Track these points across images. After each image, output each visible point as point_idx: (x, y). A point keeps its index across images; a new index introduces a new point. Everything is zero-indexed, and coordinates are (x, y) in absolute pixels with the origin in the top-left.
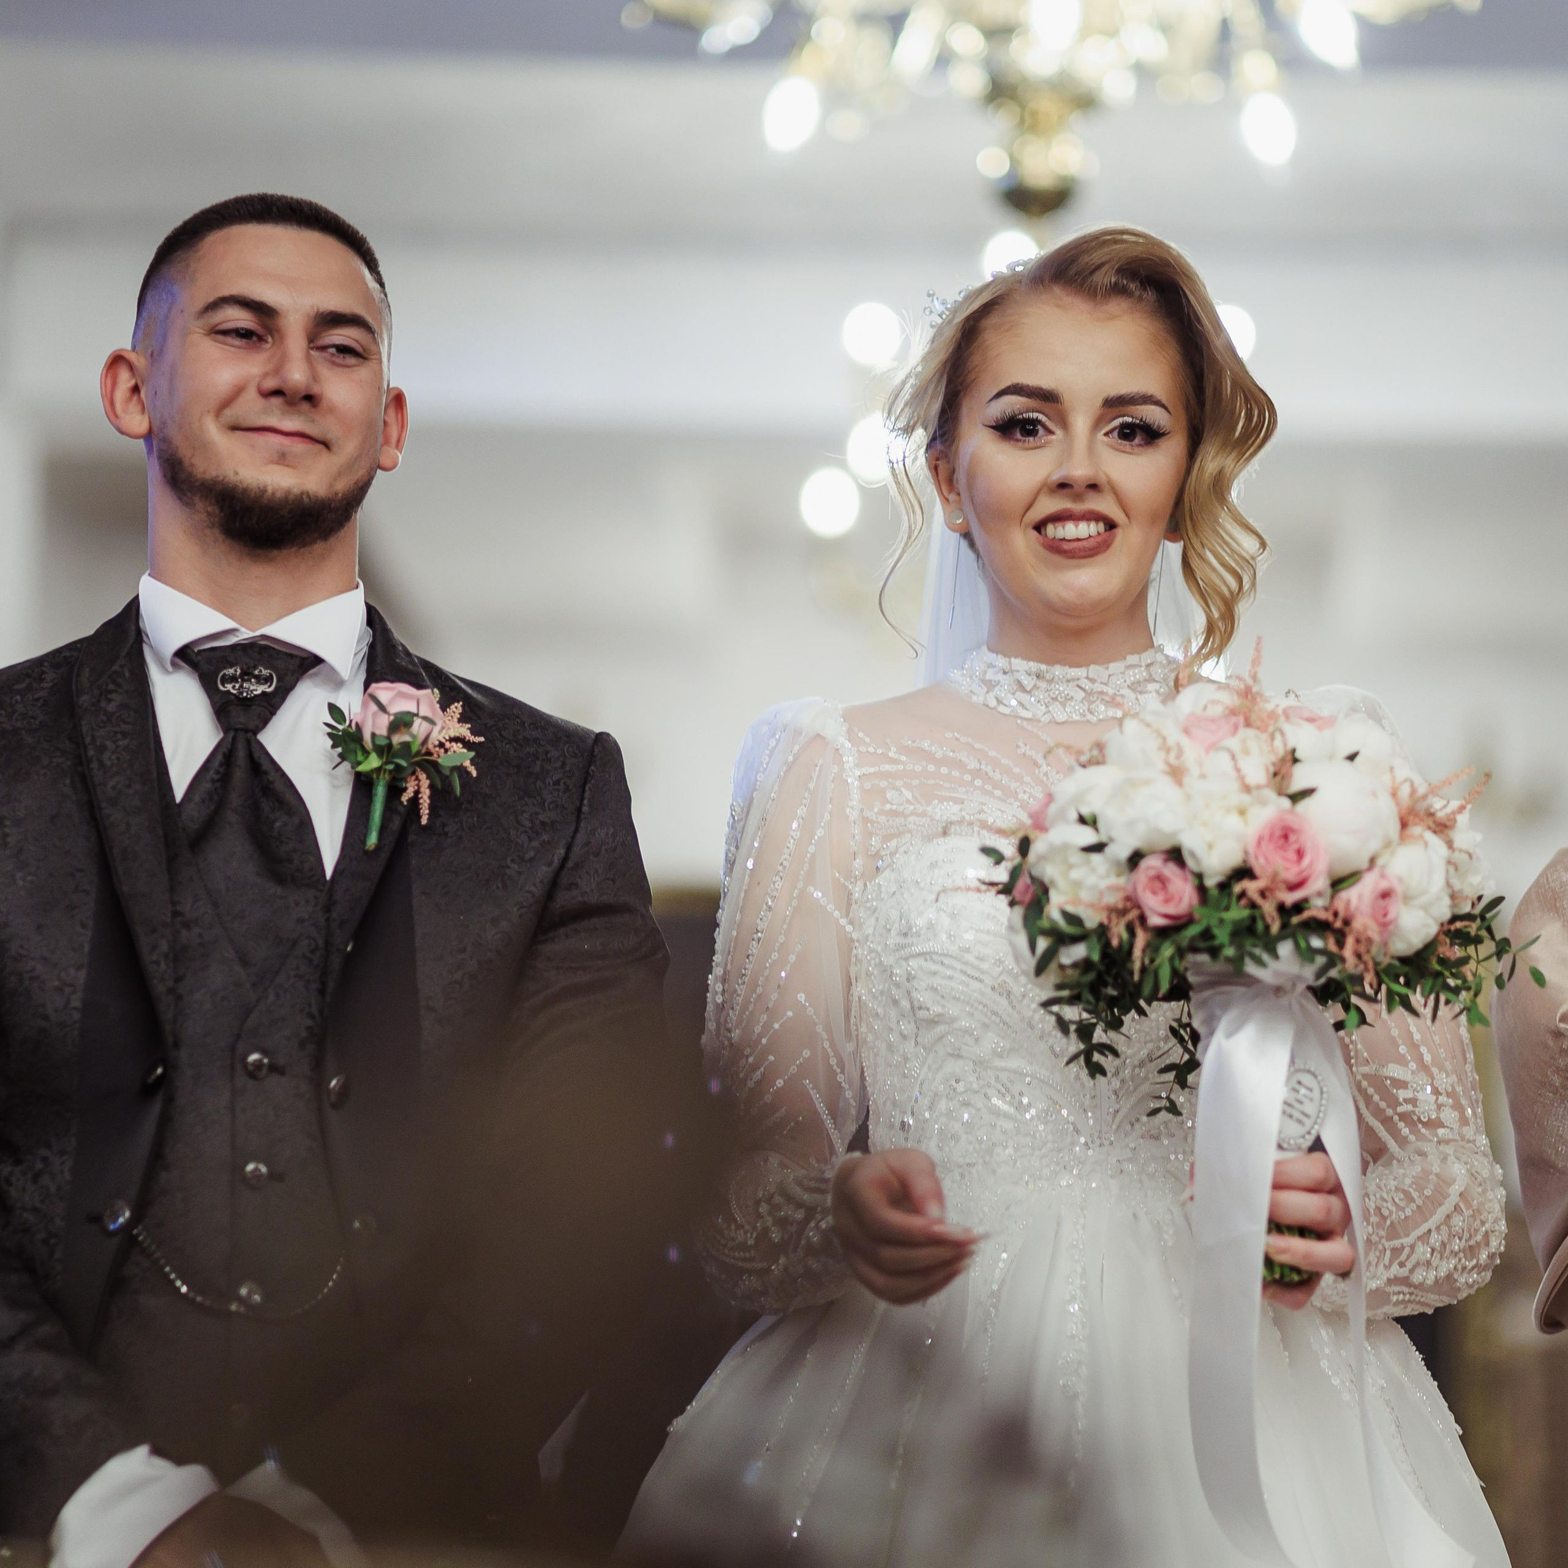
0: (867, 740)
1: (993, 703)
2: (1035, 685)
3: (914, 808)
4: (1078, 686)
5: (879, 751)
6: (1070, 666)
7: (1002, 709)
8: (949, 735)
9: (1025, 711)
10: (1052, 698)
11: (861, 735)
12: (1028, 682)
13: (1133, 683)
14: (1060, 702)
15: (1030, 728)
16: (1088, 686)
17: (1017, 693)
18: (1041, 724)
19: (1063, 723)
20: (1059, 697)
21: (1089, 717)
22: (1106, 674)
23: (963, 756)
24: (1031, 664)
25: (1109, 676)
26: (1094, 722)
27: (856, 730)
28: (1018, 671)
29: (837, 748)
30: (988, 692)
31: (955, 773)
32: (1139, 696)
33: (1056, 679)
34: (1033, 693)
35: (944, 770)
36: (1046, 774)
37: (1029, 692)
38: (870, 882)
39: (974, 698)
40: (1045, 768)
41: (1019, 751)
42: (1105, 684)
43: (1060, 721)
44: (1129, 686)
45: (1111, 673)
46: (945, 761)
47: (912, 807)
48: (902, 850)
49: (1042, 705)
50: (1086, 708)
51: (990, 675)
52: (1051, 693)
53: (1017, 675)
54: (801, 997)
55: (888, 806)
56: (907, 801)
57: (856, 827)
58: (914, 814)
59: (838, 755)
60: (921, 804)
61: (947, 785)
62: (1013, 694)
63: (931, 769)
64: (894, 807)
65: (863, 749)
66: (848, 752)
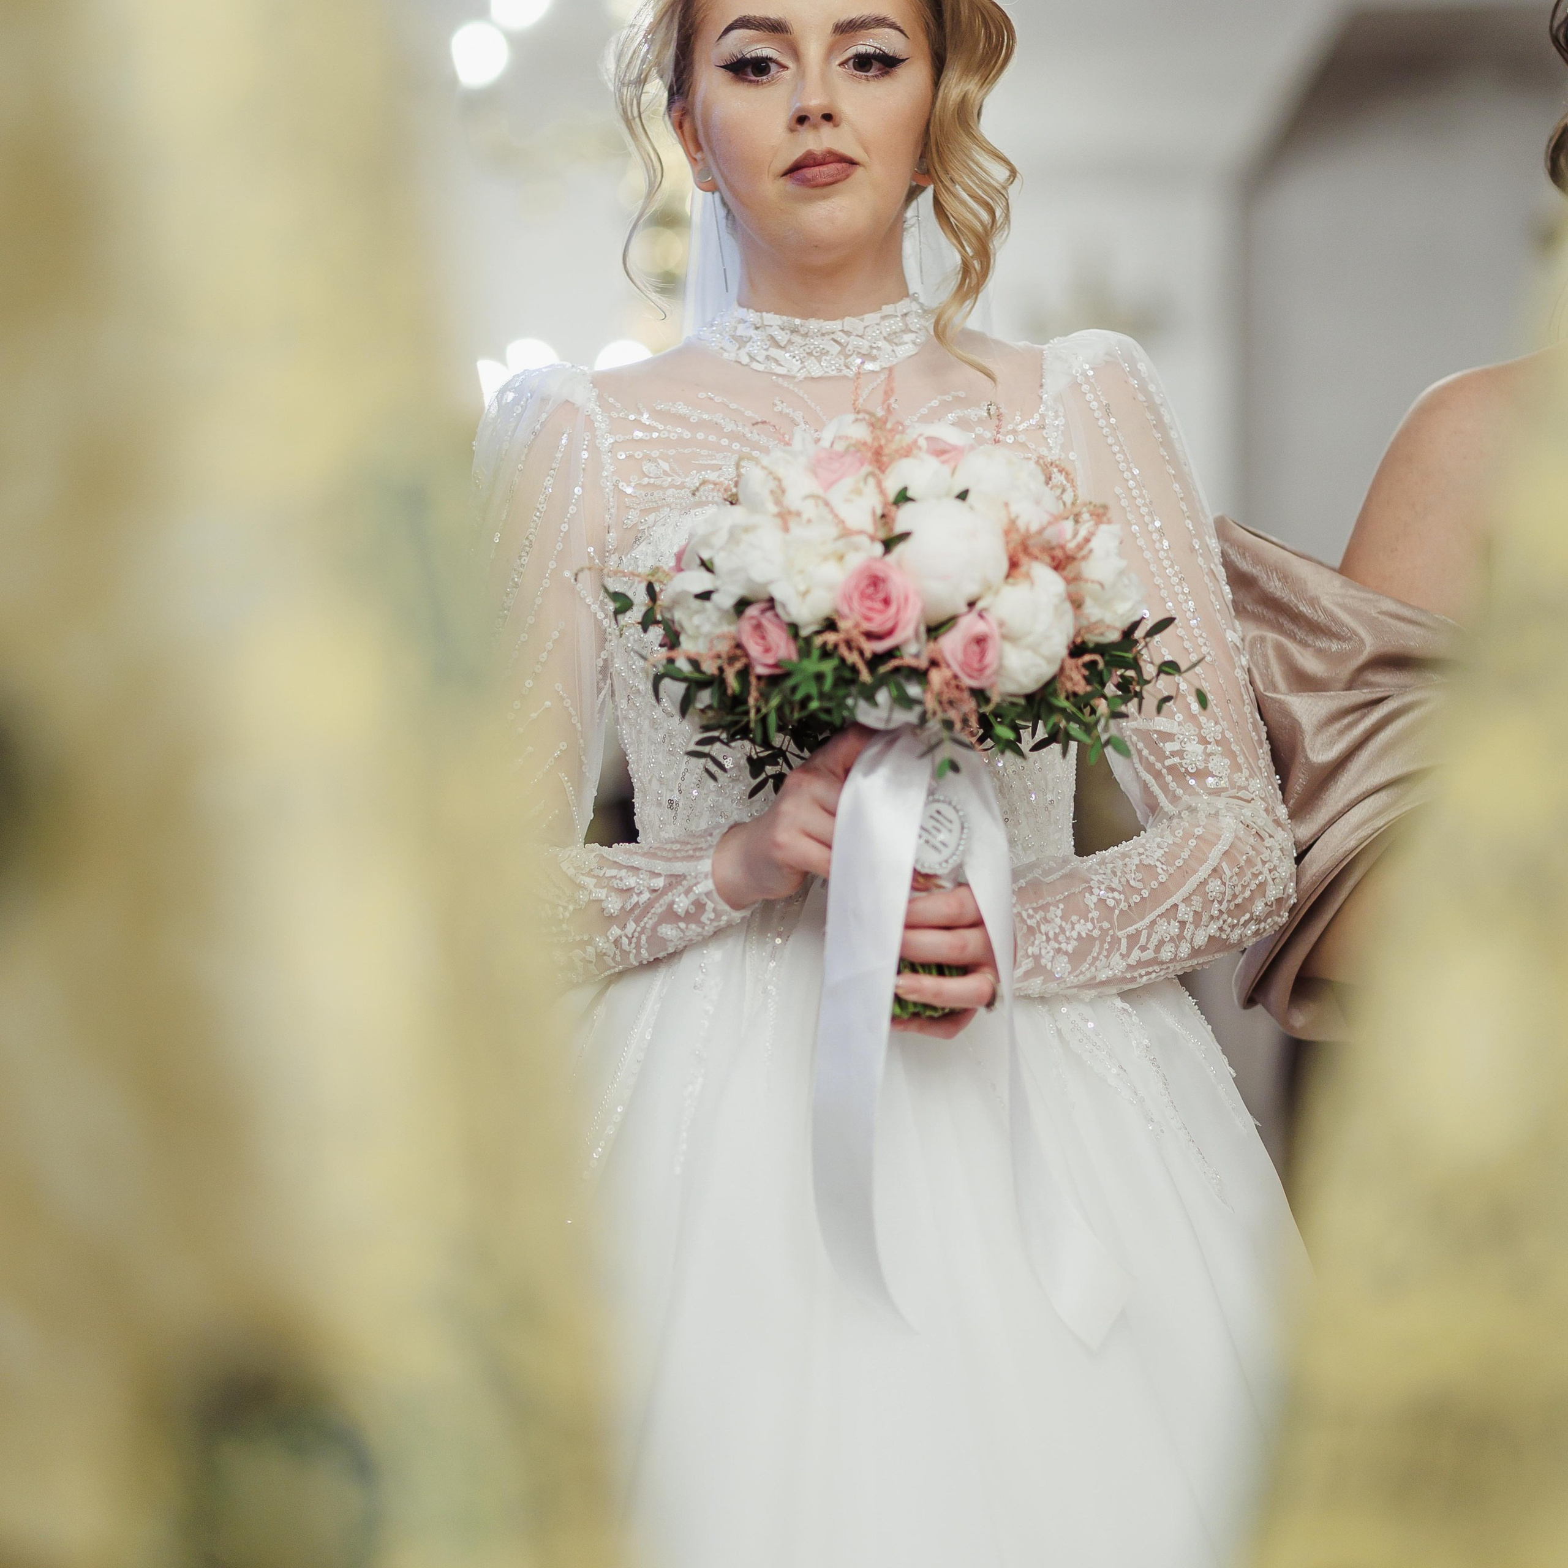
0: (618, 405)
1: (745, 360)
2: (789, 340)
3: (673, 480)
4: (833, 339)
5: (632, 417)
6: (825, 320)
7: (755, 365)
8: (702, 395)
9: (780, 367)
10: (808, 353)
11: (611, 400)
12: (782, 337)
13: (889, 335)
14: (816, 357)
15: (786, 384)
16: (843, 338)
17: (771, 349)
18: (796, 380)
19: (820, 378)
20: (814, 353)
21: (846, 372)
22: (862, 325)
23: (718, 418)
24: (785, 318)
26: (850, 376)
27: (606, 395)
28: (771, 326)
29: (588, 414)
30: (739, 348)
31: (712, 438)
32: (895, 348)
33: (811, 334)
34: (787, 348)
35: (700, 436)
37: (783, 348)
38: (628, 557)
39: (726, 355)
41: (775, 410)
42: (860, 336)
43: (816, 376)
44: (885, 338)
45: (867, 324)
46: (701, 425)
48: (660, 523)
49: (797, 361)
50: (842, 362)
51: (741, 331)
52: (806, 348)
53: (770, 331)
54: (558, 686)
55: (646, 480)
56: (665, 473)
57: (611, 499)
58: (672, 486)
59: (589, 421)
60: (679, 475)
61: (704, 452)
62: (766, 350)
63: (687, 435)
64: (652, 481)
65: (614, 415)
66: (599, 418)
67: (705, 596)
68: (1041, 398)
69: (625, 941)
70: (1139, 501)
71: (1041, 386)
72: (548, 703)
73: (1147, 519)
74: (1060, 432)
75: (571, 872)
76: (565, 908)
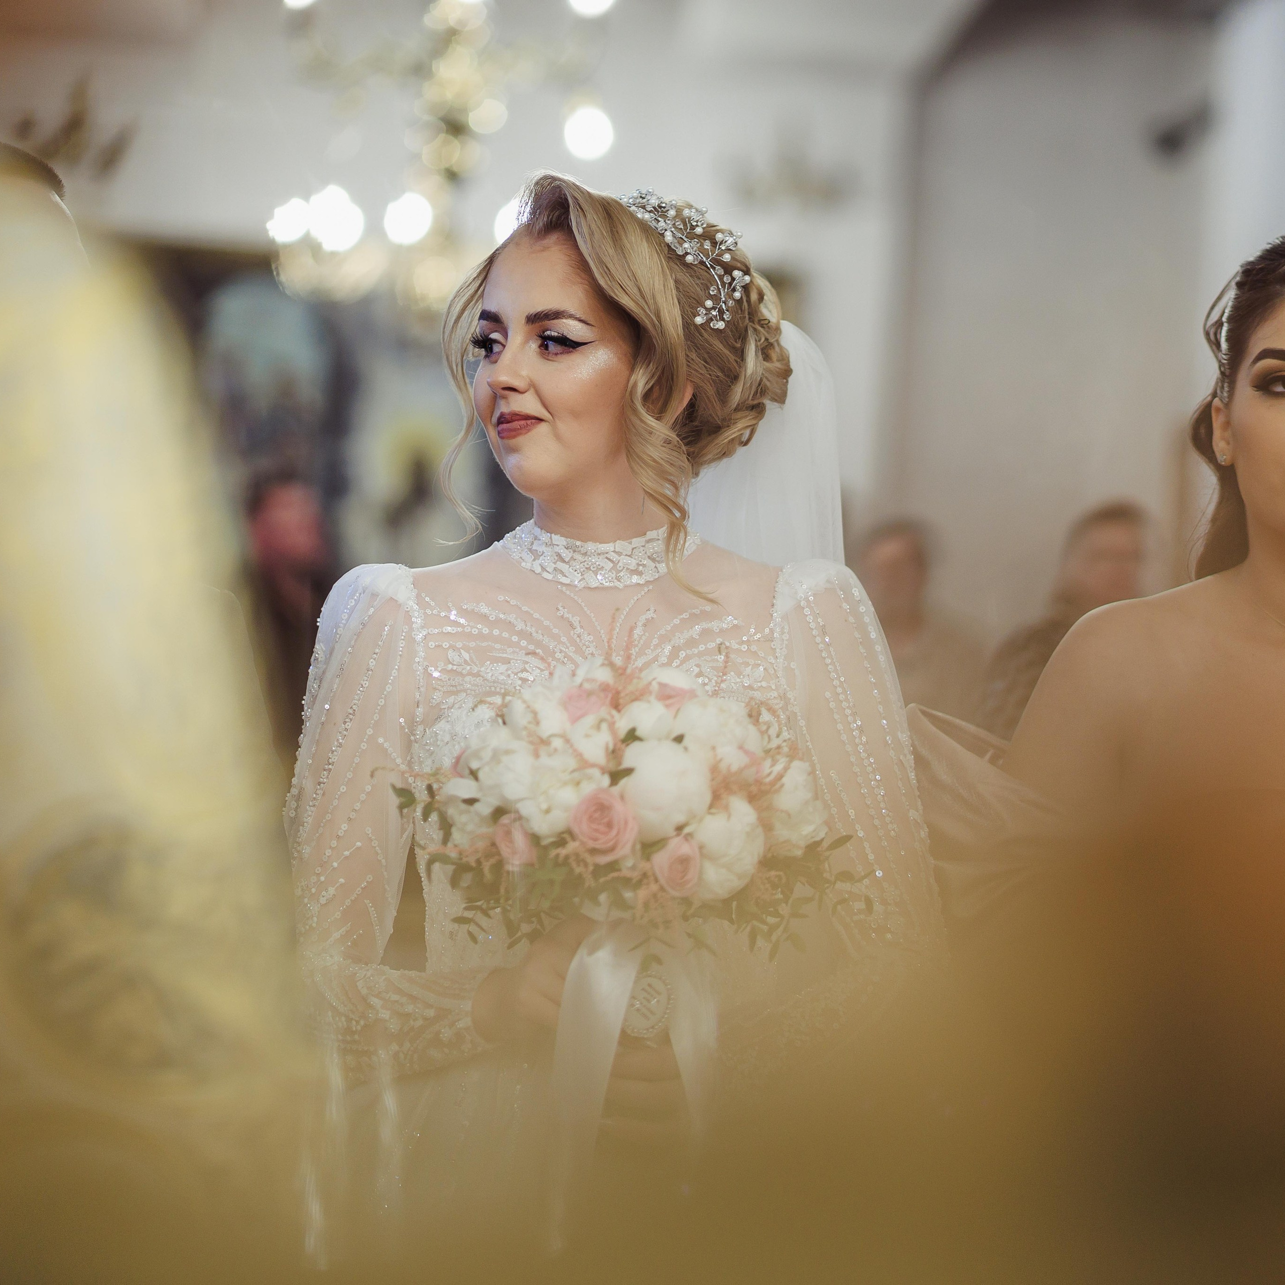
0: (433, 604)
1: (538, 570)
2: (572, 557)
3: (471, 668)
4: (607, 558)
5: (442, 614)
6: (601, 543)
7: (545, 575)
8: (501, 598)
9: (564, 578)
10: (586, 568)
11: (427, 599)
12: (566, 554)
13: (652, 554)
14: (593, 571)
15: (568, 592)
17: (558, 562)
18: (577, 589)
19: (596, 588)
20: (591, 567)
21: (617, 584)
22: (630, 547)
23: (512, 618)
24: (569, 540)
25: (633, 549)
26: (620, 587)
27: (423, 595)
28: (558, 545)
29: (408, 610)
30: (534, 560)
31: (505, 635)
32: (658, 565)
33: (589, 553)
34: (570, 563)
35: (496, 632)
36: (579, 636)
37: (567, 563)
38: (429, 729)
40: (579, 630)
41: (558, 614)
42: (629, 556)
43: (592, 587)
44: (649, 557)
45: (634, 547)
46: (498, 622)
47: (468, 668)
48: (457, 706)
49: (578, 573)
50: (614, 576)
51: (536, 546)
52: (585, 564)
53: (557, 549)
54: (369, 830)
55: (450, 667)
56: (466, 662)
57: (421, 680)
58: (470, 674)
59: (408, 616)
60: (476, 665)
61: (498, 646)
62: (555, 563)
63: (486, 631)
64: (455, 668)
65: (429, 612)
66: (416, 614)
67: (471, 802)
68: (772, 615)
69: (402, 1056)
70: (845, 704)
71: (773, 605)
72: (359, 844)
73: (850, 718)
74: (784, 645)
75: (364, 991)
76: (357, 1022)
